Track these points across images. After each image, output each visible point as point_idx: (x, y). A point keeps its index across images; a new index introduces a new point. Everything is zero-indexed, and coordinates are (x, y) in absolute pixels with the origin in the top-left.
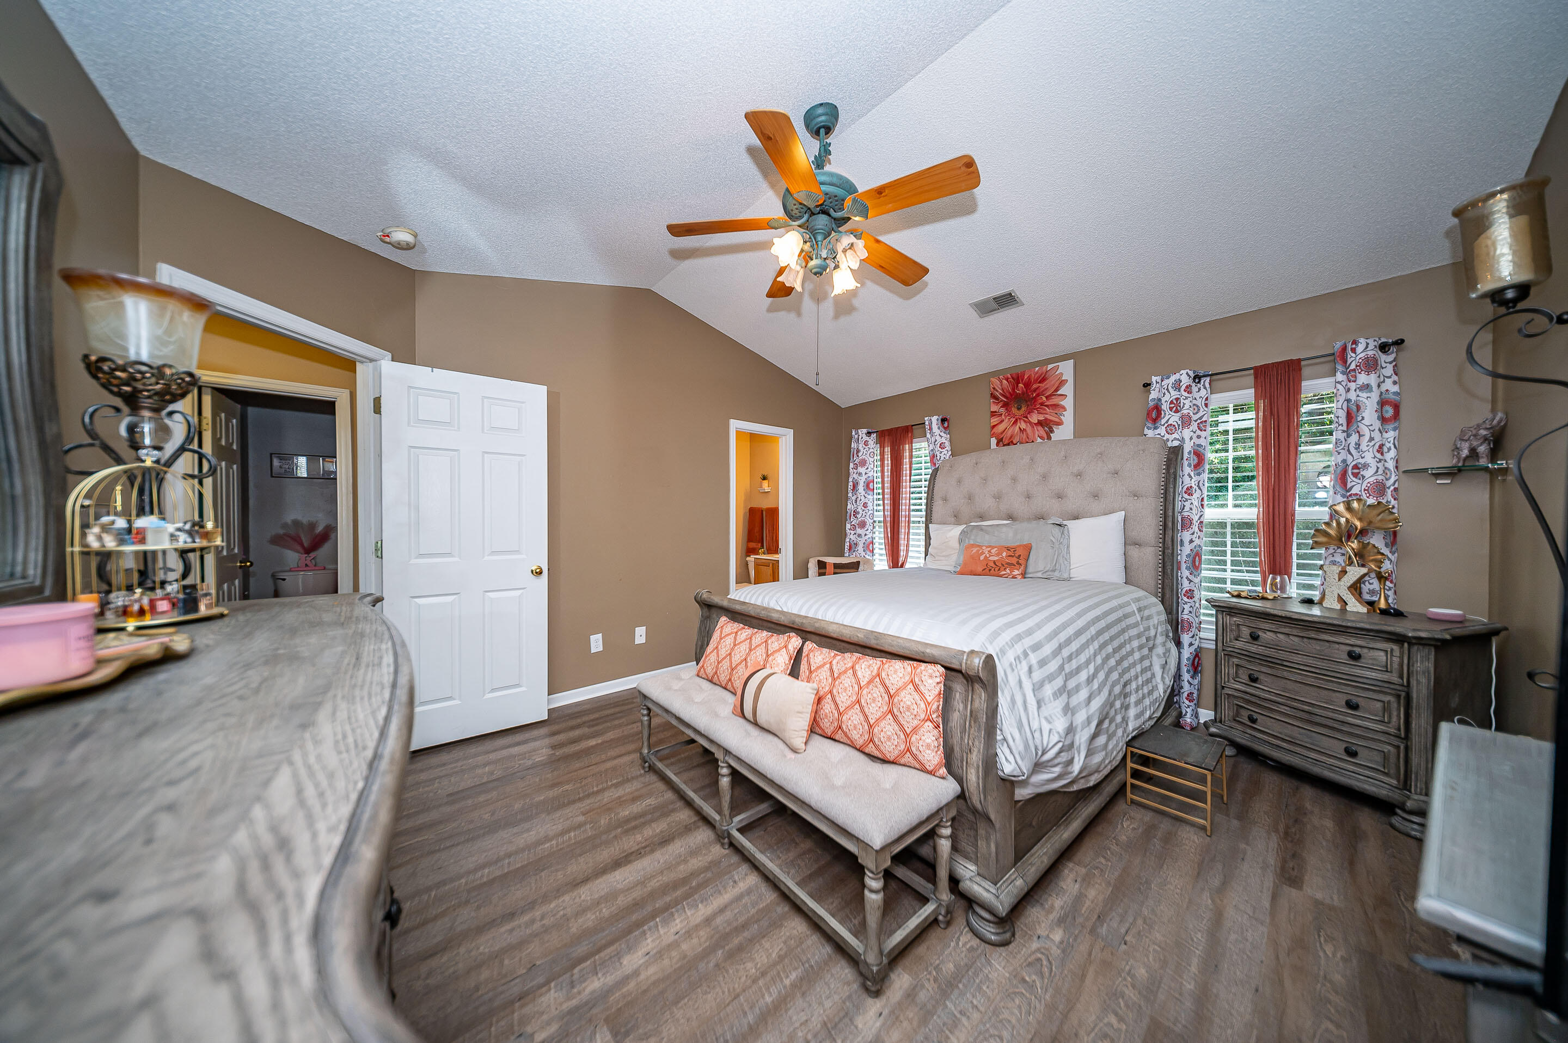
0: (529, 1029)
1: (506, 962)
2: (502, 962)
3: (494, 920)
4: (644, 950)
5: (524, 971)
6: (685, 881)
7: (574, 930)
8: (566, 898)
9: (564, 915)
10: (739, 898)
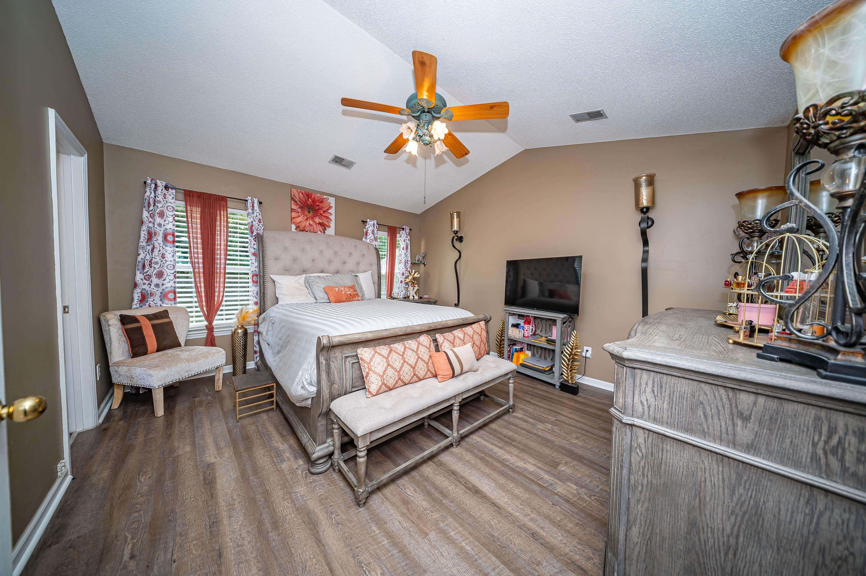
0: (575, 492)
1: (559, 519)
2: (560, 521)
3: (542, 544)
4: (524, 465)
5: (557, 507)
6: (482, 459)
7: (527, 496)
8: (510, 509)
9: (521, 504)
10: (486, 441)
